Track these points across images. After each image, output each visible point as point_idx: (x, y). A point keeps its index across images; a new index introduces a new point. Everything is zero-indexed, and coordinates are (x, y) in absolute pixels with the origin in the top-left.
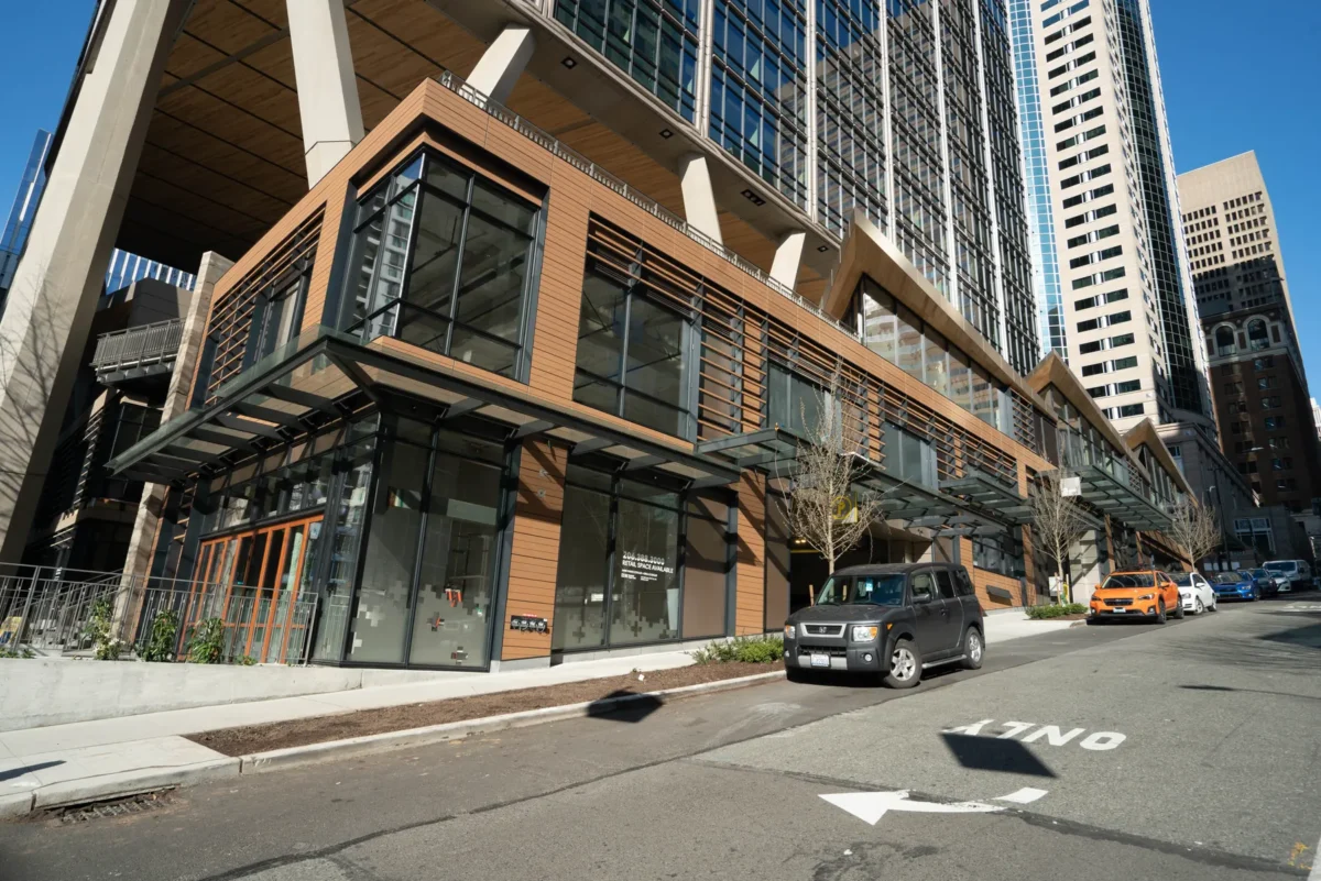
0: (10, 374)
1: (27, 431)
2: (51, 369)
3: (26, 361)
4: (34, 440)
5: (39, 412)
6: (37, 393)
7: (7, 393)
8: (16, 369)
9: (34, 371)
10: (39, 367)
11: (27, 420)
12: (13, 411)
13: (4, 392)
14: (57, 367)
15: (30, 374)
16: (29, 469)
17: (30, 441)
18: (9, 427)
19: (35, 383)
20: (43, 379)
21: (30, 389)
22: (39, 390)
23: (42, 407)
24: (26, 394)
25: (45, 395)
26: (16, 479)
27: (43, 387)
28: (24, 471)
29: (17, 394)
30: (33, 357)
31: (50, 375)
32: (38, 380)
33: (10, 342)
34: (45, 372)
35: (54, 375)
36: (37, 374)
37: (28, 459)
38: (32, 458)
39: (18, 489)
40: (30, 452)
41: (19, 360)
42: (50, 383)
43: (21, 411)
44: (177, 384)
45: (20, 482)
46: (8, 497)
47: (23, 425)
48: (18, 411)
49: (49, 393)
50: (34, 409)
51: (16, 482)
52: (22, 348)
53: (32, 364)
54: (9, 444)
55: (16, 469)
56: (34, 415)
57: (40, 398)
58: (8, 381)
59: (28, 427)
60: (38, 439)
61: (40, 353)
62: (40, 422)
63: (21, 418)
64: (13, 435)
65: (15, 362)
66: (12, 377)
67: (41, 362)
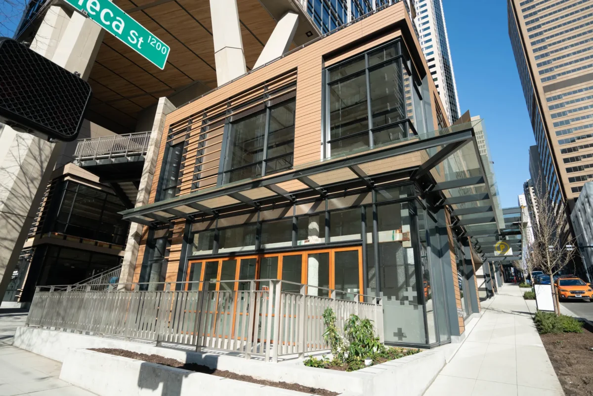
0: (24, 157)
1: (30, 192)
2: (47, 157)
3: (33, 151)
4: (33, 197)
5: (38, 181)
6: (38, 169)
7: (21, 168)
8: (27, 155)
9: (37, 157)
10: (40, 155)
11: (31, 185)
12: (23, 179)
13: (19, 167)
14: (50, 155)
15: (35, 159)
16: (29, 213)
17: (31, 198)
18: (21, 189)
19: (37, 163)
20: (42, 162)
21: (34, 167)
22: (39, 168)
23: (40, 178)
24: (31, 170)
25: (42, 171)
26: (22, 219)
27: (42, 167)
28: (26, 214)
29: (27, 170)
30: (37, 149)
31: (46, 160)
32: (39, 162)
33: (23, 139)
34: (43, 157)
35: (48, 161)
36: (39, 159)
37: (29, 208)
38: (31, 207)
39: (22, 225)
40: (30, 204)
41: (30, 150)
42: (45, 165)
43: (28, 179)
44: (148, 168)
45: (24, 221)
46: (16, 230)
47: (28, 188)
48: (26, 179)
49: (44, 170)
50: (35, 179)
51: (21, 221)
52: (32, 143)
53: (37, 153)
54: (20, 199)
55: (22, 213)
56: (35, 182)
57: (40, 173)
58: (22, 161)
59: (31, 189)
60: (36, 196)
61: (41, 147)
62: (37, 186)
63: (27, 183)
64: (22, 193)
65: (27, 151)
66: (25, 160)
67: (42, 152)
